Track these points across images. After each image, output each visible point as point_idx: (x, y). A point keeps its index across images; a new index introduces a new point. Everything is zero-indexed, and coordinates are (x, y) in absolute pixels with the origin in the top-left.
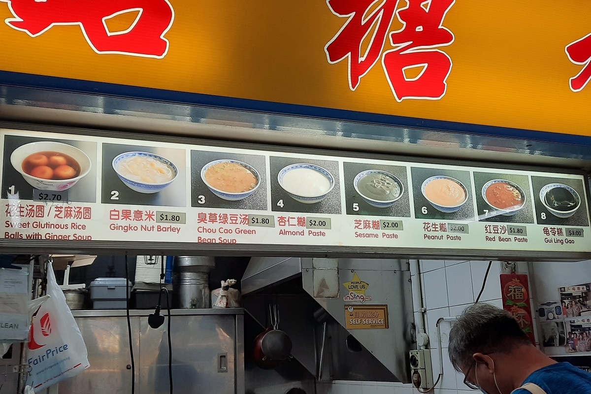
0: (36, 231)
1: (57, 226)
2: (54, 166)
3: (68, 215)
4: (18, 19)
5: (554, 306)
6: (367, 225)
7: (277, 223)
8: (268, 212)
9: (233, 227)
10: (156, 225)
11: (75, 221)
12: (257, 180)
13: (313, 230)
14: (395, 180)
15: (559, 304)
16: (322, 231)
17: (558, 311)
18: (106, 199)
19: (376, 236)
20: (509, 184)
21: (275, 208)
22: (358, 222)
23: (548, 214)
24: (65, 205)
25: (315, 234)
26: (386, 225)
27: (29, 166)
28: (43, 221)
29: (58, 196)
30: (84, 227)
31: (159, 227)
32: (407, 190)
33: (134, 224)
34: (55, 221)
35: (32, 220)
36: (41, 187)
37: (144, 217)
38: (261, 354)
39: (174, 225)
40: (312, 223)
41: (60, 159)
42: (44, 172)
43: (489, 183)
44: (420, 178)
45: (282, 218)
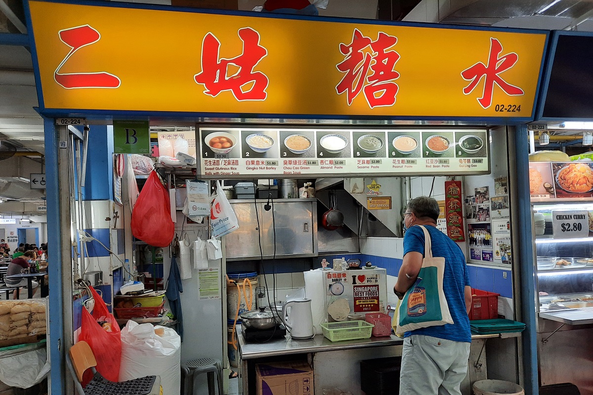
0: (217, 171)
1: (225, 169)
2: (222, 143)
3: (229, 164)
4: (208, 91)
5: (472, 198)
6: (363, 162)
7: (319, 163)
8: (316, 159)
9: (299, 166)
10: (265, 166)
11: (232, 166)
12: (310, 143)
13: (337, 166)
14: (379, 139)
15: (474, 197)
16: (341, 166)
17: (474, 200)
18: (244, 156)
19: (368, 167)
20: (442, 137)
21: (319, 156)
22: (359, 161)
23: (463, 152)
24: (228, 159)
25: (338, 168)
26: (373, 162)
27: (212, 143)
28: (220, 167)
29: (224, 156)
30: (236, 169)
31: (267, 168)
32: (385, 144)
33: (256, 167)
34: (224, 167)
35: (215, 167)
36: (217, 152)
37: (260, 163)
38: (327, 223)
39: (273, 167)
40: (336, 163)
41: (224, 139)
42: (218, 146)
43: (430, 138)
44: (392, 137)
45: (322, 161)
